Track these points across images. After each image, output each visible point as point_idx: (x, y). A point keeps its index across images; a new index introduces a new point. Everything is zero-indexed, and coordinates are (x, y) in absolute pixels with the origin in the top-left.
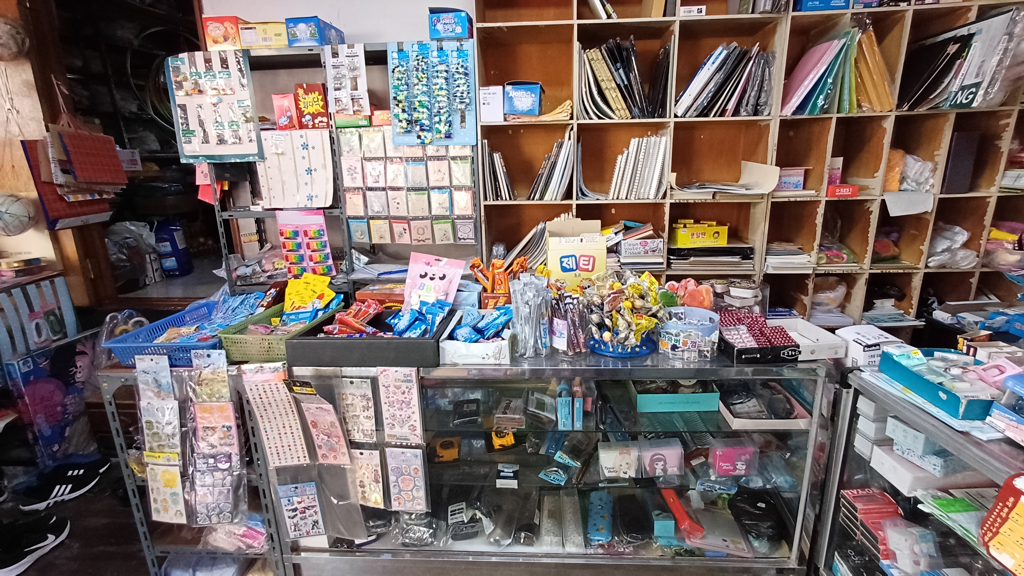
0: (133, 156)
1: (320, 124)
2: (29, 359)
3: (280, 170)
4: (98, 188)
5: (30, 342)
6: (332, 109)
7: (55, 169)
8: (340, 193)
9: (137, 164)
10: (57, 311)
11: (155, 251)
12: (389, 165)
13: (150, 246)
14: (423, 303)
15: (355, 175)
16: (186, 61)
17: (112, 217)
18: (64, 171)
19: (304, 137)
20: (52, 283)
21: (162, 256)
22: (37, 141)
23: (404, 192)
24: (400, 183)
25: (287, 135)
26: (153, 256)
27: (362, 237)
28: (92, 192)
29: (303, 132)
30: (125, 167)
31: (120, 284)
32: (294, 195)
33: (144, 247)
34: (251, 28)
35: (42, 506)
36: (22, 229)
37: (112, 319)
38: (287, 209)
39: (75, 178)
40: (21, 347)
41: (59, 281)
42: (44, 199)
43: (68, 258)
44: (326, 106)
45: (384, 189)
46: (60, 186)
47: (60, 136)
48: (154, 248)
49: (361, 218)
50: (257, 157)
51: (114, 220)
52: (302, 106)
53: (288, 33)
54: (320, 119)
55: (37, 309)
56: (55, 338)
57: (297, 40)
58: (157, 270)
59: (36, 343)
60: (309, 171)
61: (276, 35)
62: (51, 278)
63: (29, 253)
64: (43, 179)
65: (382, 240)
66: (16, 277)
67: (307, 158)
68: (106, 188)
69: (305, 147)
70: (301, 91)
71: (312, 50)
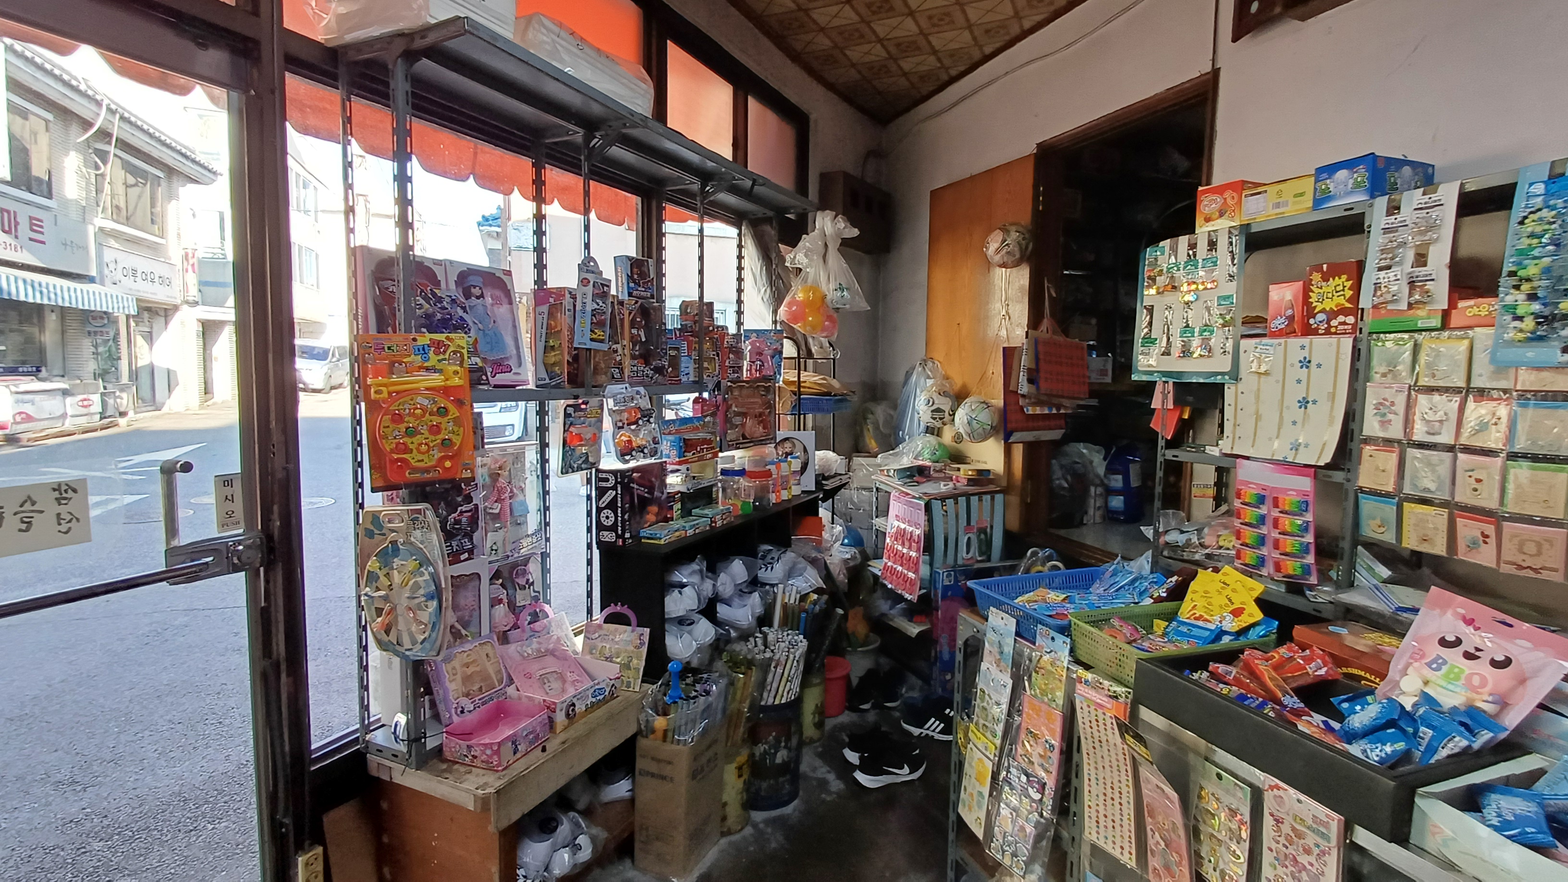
0: (1104, 366)
1: (1340, 327)
2: (952, 573)
3: (1257, 398)
4: (1056, 401)
5: (959, 555)
6: (1365, 302)
7: (1023, 378)
8: (1353, 446)
9: (1106, 375)
10: (988, 530)
11: (1102, 484)
12: (1471, 404)
13: (1098, 476)
14: (1427, 699)
15: (1390, 416)
16: (1167, 249)
17: (1064, 435)
18: (1030, 381)
19: (1307, 348)
20: (993, 499)
21: (1110, 492)
22: (1016, 348)
23: (1498, 461)
24: (1494, 439)
25: (1280, 345)
26: (1100, 490)
27: (1383, 530)
28: (1050, 406)
29: (1305, 341)
30: (1094, 378)
31: (1054, 515)
32: (1270, 439)
33: (1091, 476)
34: (1259, 193)
35: (916, 731)
36: (985, 439)
37: (1034, 554)
38: (1256, 459)
39: (1038, 388)
40: (950, 560)
41: (999, 498)
42: (1008, 408)
43: (1013, 474)
44: (1355, 298)
45: (1450, 449)
46: (1023, 396)
47: (1036, 342)
48: (1102, 481)
49: (1388, 495)
50: (1227, 377)
51: (1066, 440)
52: (1314, 297)
53: (1315, 189)
54: (1341, 318)
55: (973, 523)
56: (979, 559)
57: (1329, 198)
58: (1099, 508)
59: (963, 559)
60: (1304, 403)
61: (1295, 196)
62: (992, 493)
63: (986, 463)
64: (1011, 388)
65: (1426, 545)
66: (967, 485)
67: (1304, 382)
68: (1066, 402)
69: (1306, 363)
70: (1316, 277)
71: (1352, 209)
